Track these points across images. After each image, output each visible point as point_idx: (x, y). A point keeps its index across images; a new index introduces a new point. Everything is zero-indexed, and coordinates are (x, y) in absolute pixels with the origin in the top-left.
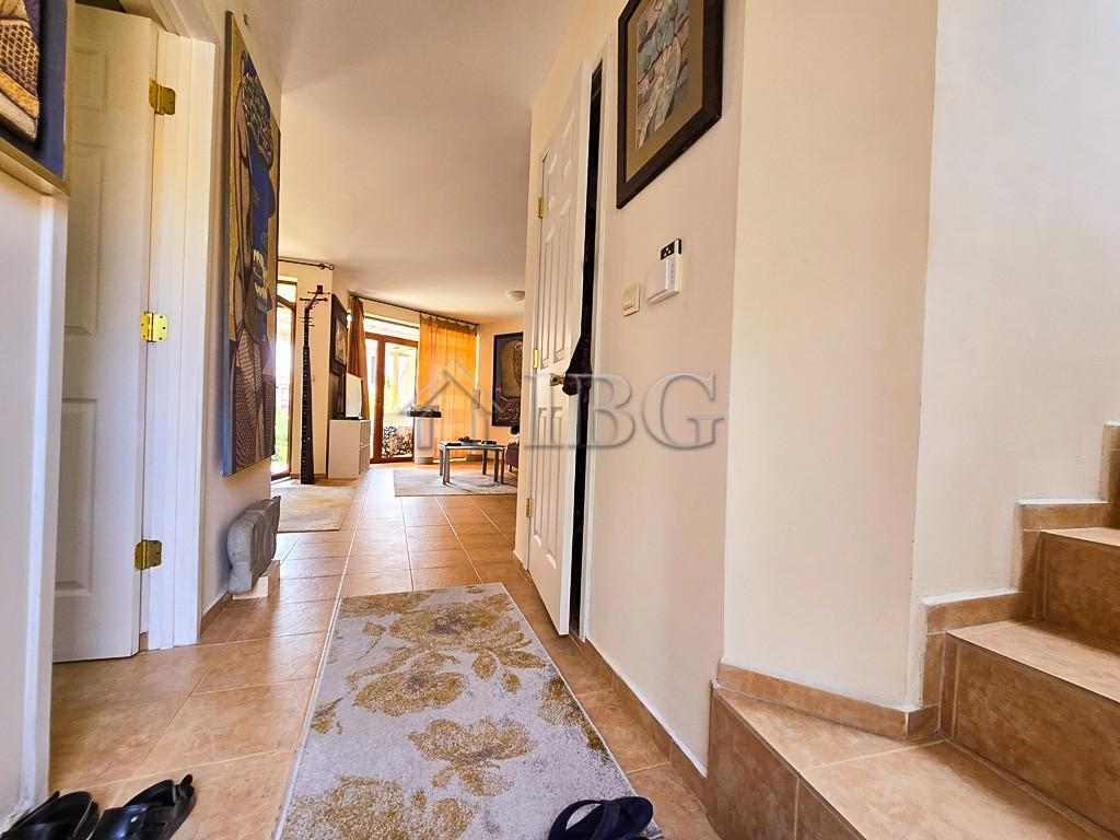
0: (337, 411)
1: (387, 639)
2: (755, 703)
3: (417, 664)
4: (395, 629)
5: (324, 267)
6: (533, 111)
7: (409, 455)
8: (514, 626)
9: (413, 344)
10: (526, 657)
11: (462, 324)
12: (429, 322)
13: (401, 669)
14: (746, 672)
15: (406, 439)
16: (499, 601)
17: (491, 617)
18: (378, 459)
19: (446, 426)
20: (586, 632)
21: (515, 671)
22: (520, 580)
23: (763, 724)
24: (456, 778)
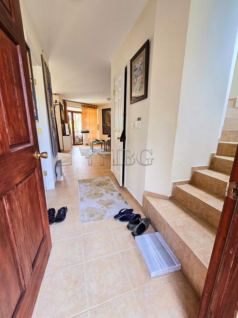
0: (64, 134)
1: (89, 187)
2: (148, 196)
3: (95, 191)
4: (90, 186)
5: (56, 95)
6: (111, 63)
7: (82, 143)
8: (112, 185)
9: (80, 112)
10: (114, 190)
11: (93, 106)
12: (84, 106)
13: (93, 192)
14: (148, 192)
15: (81, 139)
16: (109, 180)
17: (107, 183)
18: (74, 144)
19: (91, 135)
20: (125, 186)
21: (113, 192)
22: (112, 175)
23: (148, 198)
24: (104, 207)
